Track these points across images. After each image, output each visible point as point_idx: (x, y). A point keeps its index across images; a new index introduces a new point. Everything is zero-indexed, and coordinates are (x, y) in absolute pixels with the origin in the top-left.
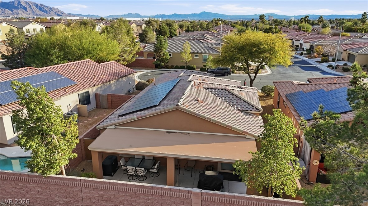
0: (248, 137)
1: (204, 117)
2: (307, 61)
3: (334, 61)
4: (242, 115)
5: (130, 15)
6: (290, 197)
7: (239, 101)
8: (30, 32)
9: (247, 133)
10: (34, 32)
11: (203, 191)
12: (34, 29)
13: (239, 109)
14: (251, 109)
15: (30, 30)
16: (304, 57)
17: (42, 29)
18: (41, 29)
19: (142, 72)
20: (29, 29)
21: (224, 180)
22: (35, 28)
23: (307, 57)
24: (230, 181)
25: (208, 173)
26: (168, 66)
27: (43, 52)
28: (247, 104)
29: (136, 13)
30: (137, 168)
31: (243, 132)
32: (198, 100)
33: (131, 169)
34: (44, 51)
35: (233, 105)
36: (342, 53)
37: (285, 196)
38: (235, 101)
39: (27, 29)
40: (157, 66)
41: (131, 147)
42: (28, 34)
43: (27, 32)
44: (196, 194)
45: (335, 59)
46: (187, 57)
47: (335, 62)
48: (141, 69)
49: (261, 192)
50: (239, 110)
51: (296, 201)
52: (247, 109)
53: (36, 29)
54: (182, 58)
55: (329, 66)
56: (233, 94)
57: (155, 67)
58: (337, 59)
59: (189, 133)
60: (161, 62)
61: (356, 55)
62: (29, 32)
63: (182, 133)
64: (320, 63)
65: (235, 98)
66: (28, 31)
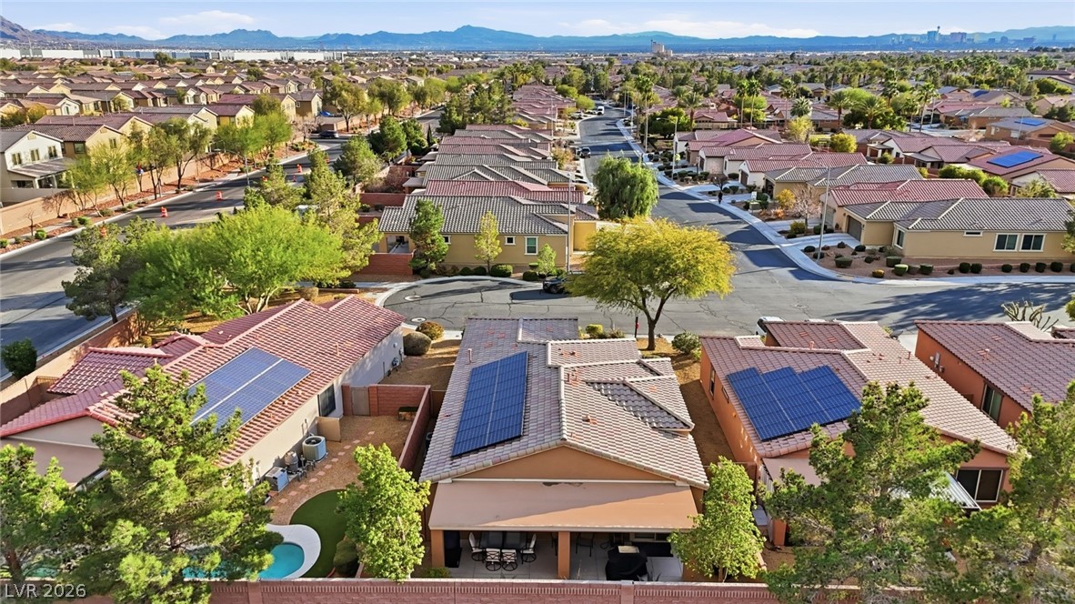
0: (678, 483)
1: (609, 456)
2: (760, 230)
3: (819, 233)
4: (660, 437)
5: (241, 38)
6: (749, 580)
7: (651, 408)
8: (24, 162)
9: (677, 478)
10: (34, 159)
11: (636, 583)
12: (32, 152)
13: (655, 425)
14: (675, 425)
15: (23, 157)
16: (752, 214)
17: (53, 149)
18: (50, 148)
19: (386, 290)
20: (19, 155)
21: (648, 558)
22: (34, 148)
23: (758, 216)
24: (653, 558)
25: (623, 549)
26: (444, 268)
27: (174, 277)
28: (665, 414)
29: (259, 30)
30: (503, 551)
31: (672, 476)
32: (588, 421)
33: (493, 553)
34: (176, 274)
35: (642, 418)
36: (835, 211)
37: (743, 578)
38: (644, 408)
39: (14, 155)
40: (420, 272)
41: (498, 518)
42: (18, 167)
43: (15, 164)
44: (628, 588)
45: (820, 229)
46: (490, 248)
47: (819, 236)
48: (380, 281)
49: (711, 575)
50: (654, 428)
51: (758, 585)
52: (668, 425)
53: (37, 151)
54: (479, 251)
55: (809, 250)
56: (639, 394)
57: (412, 273)
58: (825, 227)
59: (581, 483)
60: (427, 260)
61: (863, 223)
62: (20, 162)
63: (570, 483)
64: (789, 237)
65: (643, 403)
66: (17, 159)
